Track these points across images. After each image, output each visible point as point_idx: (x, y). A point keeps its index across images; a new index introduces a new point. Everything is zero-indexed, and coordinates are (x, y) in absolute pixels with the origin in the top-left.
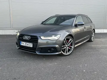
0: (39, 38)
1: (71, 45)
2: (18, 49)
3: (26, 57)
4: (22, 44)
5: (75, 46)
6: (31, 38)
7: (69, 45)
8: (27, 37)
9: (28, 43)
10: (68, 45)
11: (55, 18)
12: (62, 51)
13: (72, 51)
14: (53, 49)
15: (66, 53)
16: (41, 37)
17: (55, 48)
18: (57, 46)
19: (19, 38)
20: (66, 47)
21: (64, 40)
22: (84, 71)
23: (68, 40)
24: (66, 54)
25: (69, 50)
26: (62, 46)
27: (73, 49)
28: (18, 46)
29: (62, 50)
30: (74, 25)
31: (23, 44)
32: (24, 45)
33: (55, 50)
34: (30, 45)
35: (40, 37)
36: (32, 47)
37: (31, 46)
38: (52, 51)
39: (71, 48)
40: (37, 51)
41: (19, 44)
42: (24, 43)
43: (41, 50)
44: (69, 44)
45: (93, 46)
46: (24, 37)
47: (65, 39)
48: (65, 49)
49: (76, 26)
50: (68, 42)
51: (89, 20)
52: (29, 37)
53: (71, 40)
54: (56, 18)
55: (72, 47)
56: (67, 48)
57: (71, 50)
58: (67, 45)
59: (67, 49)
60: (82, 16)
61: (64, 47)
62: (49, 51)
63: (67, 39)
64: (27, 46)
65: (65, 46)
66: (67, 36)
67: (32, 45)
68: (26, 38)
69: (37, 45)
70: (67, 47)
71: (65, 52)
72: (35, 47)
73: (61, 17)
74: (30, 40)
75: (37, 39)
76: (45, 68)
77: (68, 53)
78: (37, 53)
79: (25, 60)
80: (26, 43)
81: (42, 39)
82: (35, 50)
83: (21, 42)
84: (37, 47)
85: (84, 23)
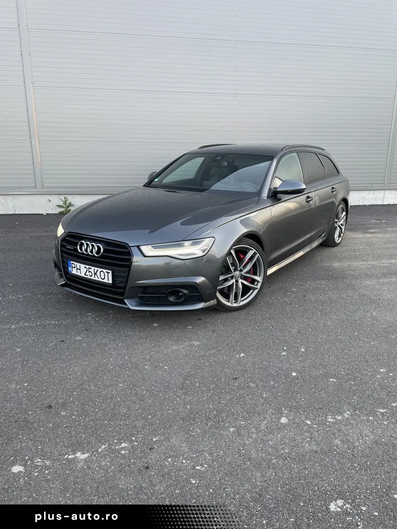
0: (134, 250)
1: (254, 271)
2: (62, 285)
3: (90, 317)
4: (74, 271)
5: (270, 271)
6: (105, 250)
7: (247, 273)
8: (93, 246)
9: (96, 269)
10: (243, 273)
11: (200, 160)
12: (218, 295)
13: (256, 291)
14: (185, 291)
15: (236, 298)
16: (143, 248)
17: (193, 287)
18: (200, 280)
19: (62, 246)
20: (234, 280)
21: (229, 254)
22: (294, 374)
23: (241, 253)
24: (235, 305)
25: (246, 290)
26: (221, 278)
27: (259, 286)
28: (61, 276)
29: (222, 292)
30: (265, 194)
31: (79, 269)
32: (83, 275)
33: (195, 293)
34: (104, 276)
35: (138, 247)
36: (110, 281)
37: (106, 281)
38: (182, 297)
39: (253, 281)
40: (127, 298)
41: (64, 268)
42: (83, 266)
43: (144, 293)
44: (245, 266)
45: (336, 264)
46: (82, 244)
47: (233, 252)
48: (230, 287)
49: (275, 196)
50: (240, 261)
51: (326, 162)
52: (99, 247)
53: (255, 254)
54: (202, 159)
55: (257, 278)
56: (237, 281)
57: (254, 289)
58: (237, 273)
59: (237, 285)
60: (302, 151)
61: (226, 280)
62: (171, 299)
63: (237, 251)
64: (93, 278)
65: (232, 277)
66: (239, 241)
67: (110, 275)
68: (89, 248)
69: (128, 276)
70: (240, 281)
71: (232, 297)
72: (120, 282)
73: (219, 158)
74: (102, 256)
75: (129, 254)
76: (157, 362)
77: (242, 301)
78: (131, 305)
79: (87, 330)
80: (87, 267)
81: (147, 254)
82: (122, 294)
83: (72, 262)
84: (129, 285)
85: (304, 187)
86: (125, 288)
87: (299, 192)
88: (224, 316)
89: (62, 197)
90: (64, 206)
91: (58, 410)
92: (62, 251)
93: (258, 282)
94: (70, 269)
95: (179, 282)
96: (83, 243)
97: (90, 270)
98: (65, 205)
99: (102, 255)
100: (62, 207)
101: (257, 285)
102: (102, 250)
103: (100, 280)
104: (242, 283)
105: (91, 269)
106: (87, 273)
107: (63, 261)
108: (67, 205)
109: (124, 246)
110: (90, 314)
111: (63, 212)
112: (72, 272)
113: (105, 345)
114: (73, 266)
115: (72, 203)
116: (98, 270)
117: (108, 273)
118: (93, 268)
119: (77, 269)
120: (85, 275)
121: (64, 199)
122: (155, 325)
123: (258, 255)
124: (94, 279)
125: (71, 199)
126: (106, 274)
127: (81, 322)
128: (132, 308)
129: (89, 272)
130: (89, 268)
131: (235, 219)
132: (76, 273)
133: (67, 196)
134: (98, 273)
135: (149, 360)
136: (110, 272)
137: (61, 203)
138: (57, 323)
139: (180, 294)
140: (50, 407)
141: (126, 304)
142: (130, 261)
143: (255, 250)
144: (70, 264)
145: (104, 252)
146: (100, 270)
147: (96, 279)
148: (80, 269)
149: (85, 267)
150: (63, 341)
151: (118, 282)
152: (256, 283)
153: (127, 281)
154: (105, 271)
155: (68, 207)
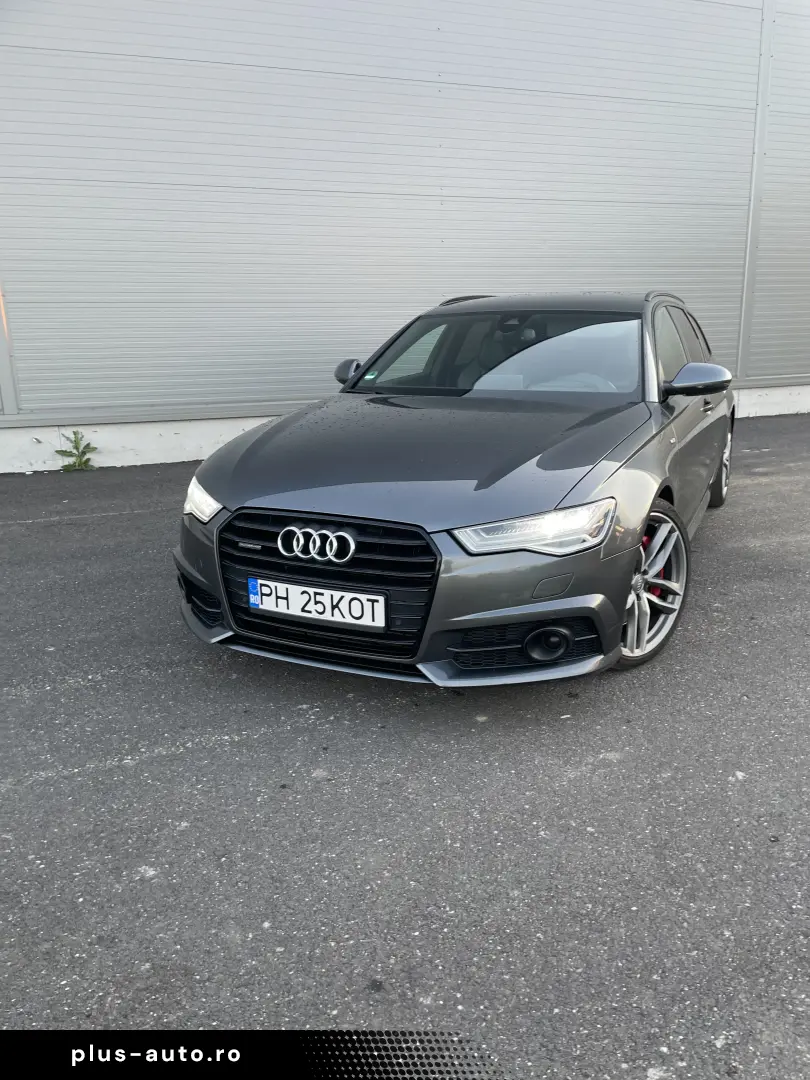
0: (442, 542)
3: (309, 713)
4: (268, 605)
6: (360, 547)
7: (657, 576)
8: (324, 538)
9: (337, 595)
10: (649, 577)
13: (672, 617)
14: (564, 631)
15: (639, 638)
16: (466, 536)
17: (584, 620)
18: (595, 600)
19: (222, 541)
20: (634, 597)
24: (638, 653)
25: (656, 612)
27: (676, 606)
31: (283, 599)
32: (295, 611)
33: (586, 635)
35: (449, 532)
36: (380, 622)
37: (366, 621)
38: (557, 646)
39: (664, 593)
40: (425, 660)
42: (297, 590)
43: (465, 644)
44: (653, 562)
46: (288, 538)
48: (629, 613)
49: (667, 401)
52: (342, 541)
53: (671, 532)
55: (674, 585)
56: (639, 597)
57: (670, 611)
58: (638, 578)
59: (640, 607)
62: (535, 653)
64: (327, 616)
67: (380, 607)
68: (309, 544)
69: (428, 606)
70: (645, 596)
71: (632, 635)
72: (405, 622)
73: (514, 322)
74: (354, 562)
75: (429, 550)
76: (560, 818)
77: (649, 641)
78: (435, 675)
79: (324, 749)
80: (311, 591)
81: (472, 549)
82: (411, 652)
83: (260, 581)
84: (431, 628)
85: (728, 376)
86: (419, 636)
87: (719, 387)
88: (623, 680)
89: (69, 432)
90: (75, 451)
91: (405, 994)
92: (223, 555)
93: (675, 594)
94: (254, 599)
95: (555, 612)
96: (295, 533)
97: (319, 598)
98: (77, 448)
99: (353, 559)
100: (70, 454)
101: (672, 603)
102: (353, 547)
103: (349, 620)
104: (649, 601)
105: (322, 594)
106: (311, 606)
107: (226, 581)
108: (81, 449)
109: (414, 533)
110: (305, 706)
111: (74, 465)
112: (261, 607)
113: (398, 784)
114: (266, 590)
115: (93, 445)
116: (342, 597)
117: (373, 601)
118: (327, 593)
119: (278, 597)
120: (303, 610)
121: (72, 437)
122: (481, 719)
123: (677, 533)
124: (332, 619)
125: (90, 435)
126: (368, 606)
127: (297, 731)
128: (440, 683)
129: (316, 603)
130: (316, 594)
131: (638, 451)
132: (273, 608)
133: (80, 429)
134: (344, 605)
135: (534, 815)
136: (381, 599)
137: (68, 447)
138: (236, 738)
139: (554, 639)
140: (377, 986)
141: (424, 676)
142: (432, 567)
143: (672, 524)
144: (255, 587)
145: (357, 550)
146: (349, 596)
147: (338, 618)
148: (286, 598)
149: (303, 593)
150: (284, 786)
151: (398, 623)
152: (670, 598)
153: (425, 620)
154: (363, 597)
155: (84, 453)
